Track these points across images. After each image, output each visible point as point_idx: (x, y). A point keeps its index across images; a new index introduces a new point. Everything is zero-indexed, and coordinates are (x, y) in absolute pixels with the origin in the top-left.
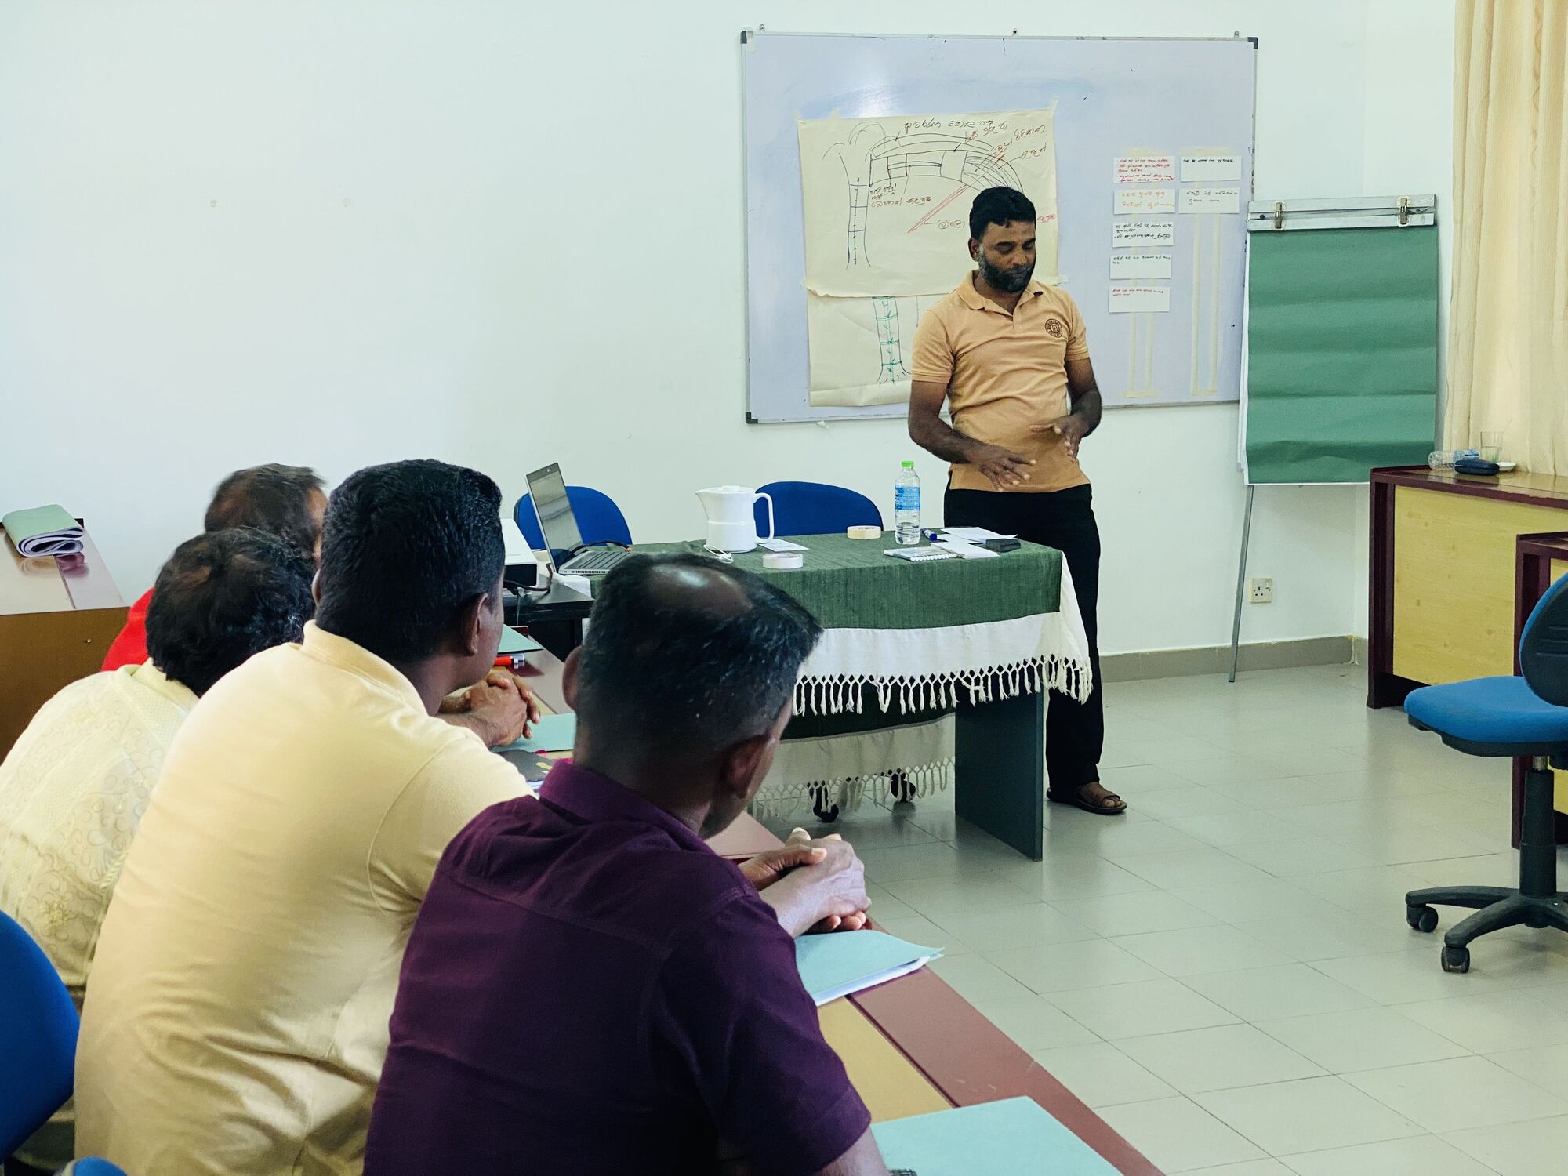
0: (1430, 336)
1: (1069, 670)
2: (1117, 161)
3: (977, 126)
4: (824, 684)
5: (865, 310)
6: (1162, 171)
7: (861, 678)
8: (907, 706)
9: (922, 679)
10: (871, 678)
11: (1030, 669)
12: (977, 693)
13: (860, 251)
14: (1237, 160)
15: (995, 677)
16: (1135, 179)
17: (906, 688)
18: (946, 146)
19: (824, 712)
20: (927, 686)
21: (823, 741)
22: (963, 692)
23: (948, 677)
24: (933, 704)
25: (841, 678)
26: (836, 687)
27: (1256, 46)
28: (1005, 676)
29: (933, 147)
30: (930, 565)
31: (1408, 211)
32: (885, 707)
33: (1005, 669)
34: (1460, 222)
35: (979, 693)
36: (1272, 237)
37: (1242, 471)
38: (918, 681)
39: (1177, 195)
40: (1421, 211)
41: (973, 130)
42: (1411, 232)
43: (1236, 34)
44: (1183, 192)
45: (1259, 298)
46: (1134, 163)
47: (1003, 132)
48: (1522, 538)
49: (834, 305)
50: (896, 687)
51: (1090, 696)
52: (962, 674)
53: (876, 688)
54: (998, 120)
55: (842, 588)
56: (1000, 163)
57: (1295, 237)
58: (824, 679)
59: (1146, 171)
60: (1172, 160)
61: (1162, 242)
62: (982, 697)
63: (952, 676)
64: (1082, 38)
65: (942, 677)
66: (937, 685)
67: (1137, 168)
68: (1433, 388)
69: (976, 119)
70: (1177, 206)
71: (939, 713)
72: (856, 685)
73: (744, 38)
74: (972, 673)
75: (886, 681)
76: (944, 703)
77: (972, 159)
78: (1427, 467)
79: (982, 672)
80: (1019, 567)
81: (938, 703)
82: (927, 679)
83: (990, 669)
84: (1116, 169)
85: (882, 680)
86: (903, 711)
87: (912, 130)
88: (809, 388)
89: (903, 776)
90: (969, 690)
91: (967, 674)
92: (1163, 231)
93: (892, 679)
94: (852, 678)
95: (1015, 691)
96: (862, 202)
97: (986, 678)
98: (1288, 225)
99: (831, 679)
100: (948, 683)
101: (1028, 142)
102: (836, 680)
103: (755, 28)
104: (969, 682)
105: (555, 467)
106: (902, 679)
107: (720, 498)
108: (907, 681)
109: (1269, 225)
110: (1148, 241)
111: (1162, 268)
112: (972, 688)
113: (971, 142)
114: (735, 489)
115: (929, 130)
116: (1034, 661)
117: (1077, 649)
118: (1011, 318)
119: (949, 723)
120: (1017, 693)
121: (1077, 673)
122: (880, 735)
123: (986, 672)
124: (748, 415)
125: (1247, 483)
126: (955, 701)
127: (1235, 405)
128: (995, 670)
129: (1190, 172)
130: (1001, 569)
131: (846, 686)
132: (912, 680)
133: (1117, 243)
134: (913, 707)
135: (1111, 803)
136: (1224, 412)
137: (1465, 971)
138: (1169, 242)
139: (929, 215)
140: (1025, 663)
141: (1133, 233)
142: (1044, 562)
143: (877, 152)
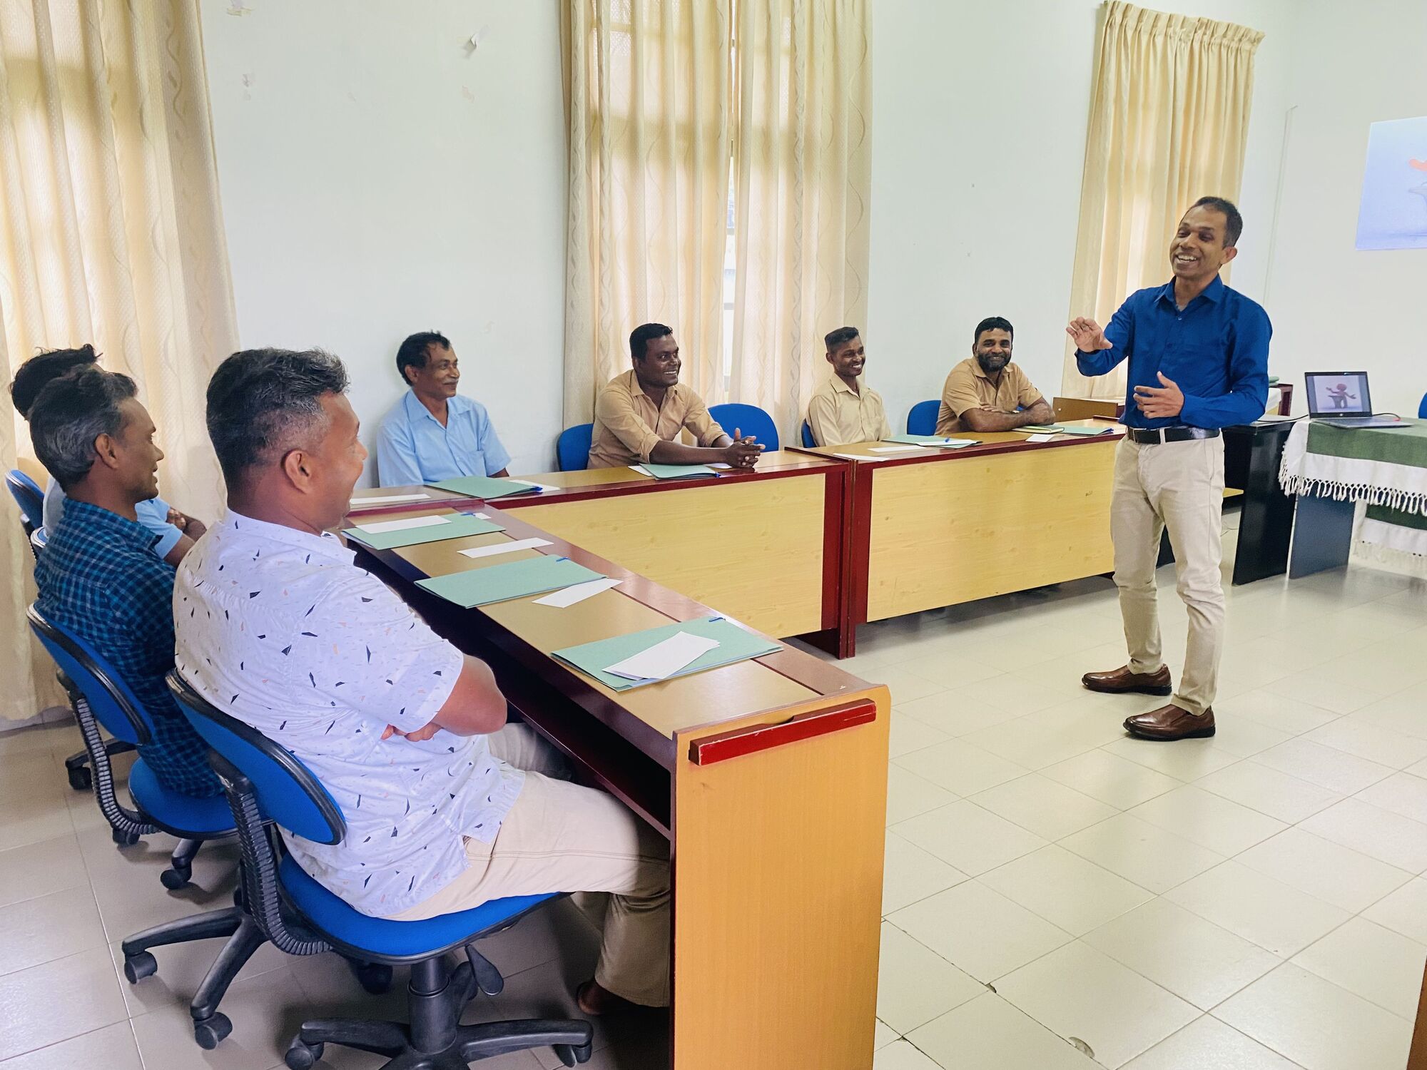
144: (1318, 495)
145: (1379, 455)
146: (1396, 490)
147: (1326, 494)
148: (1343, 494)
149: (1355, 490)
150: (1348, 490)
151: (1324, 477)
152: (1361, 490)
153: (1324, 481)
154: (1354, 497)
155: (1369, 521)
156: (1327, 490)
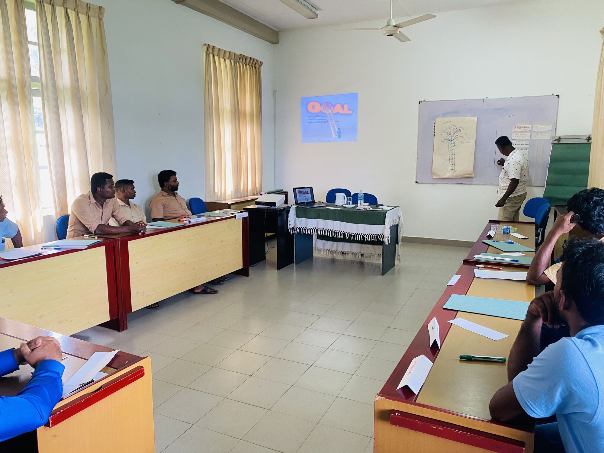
2: (514, 126)
4: (336, 232)
6: (527, 129)
8: (352, 239)
9: (355, 234)
16: (519, 131)
19: (336, 237)
22: (364, 238)
25: (340, 231)
27: (558, 97)
28: (373, 236)
32: (347, 238)
35: (367, 238)
36: (557, 145)
39: (531, 134)
40: (590, 139)
42: (589, 145)
45: (552, 160)
50: (350, 235)
57: (562, 145)
59: (522, 129)
60: (530, 126)
61: (526, 146)
64: (505, 98)
65: (360, 234)
66: (358, 236)
67: (519, 128)
70: (531, 137)
72: (342, 233)
73: (420, 103)
74: (365, 234)
79: (368, 235)
80: (377, 214)
81: (359, 239)
84: (513, 129)
85: (347, 233)
92: (527, 143)
95: (375, 239)
98: (561, 142)
103: (423, 100)
109: (556, 142)
124: (416, 181)
126: (362, 240)
127: (544, 187)
128: (371, 234)
129: (535, 129)
130: (373, 214)
136: (542, 189)
141: (517, 144)
144: (301, 233)
145: (318, 217)
146: (325, 229)
147: (304, 232)
148: (309, 232)
149: (313, 230)
150: (311, 230)
151: (303, 226)
152: (314, 230)
153: (302, 228)
154: (313, 232)
155: (318, 240)
156: (304, 231)
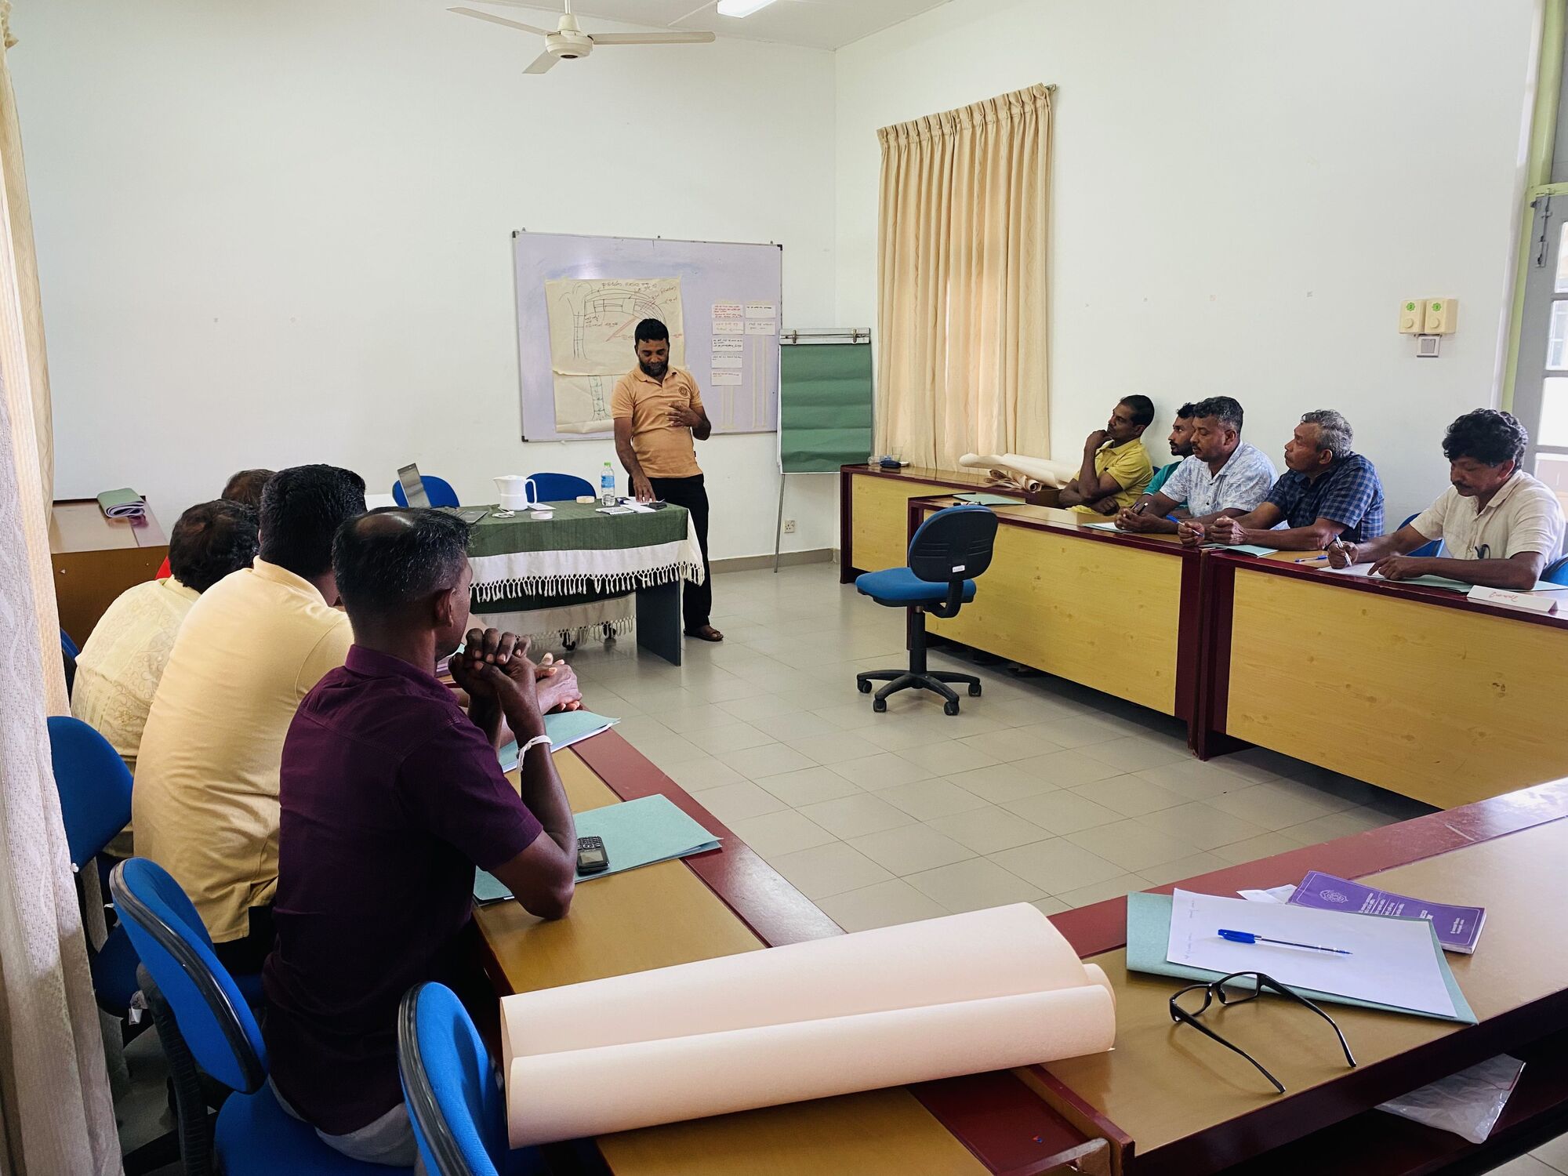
0: (868, 398)
1: (693, 569)
2: (713, 306)
3: (641, 286)
4: (565, 579)
5: (585, 382)
6: (736, 312)
7: (585, 576)
8: (610, 589)
9: (617, 575)
10: (590, 575)
11: (673, 569)
12: (646, 582)
13: (581, 349)
14: (774, 308)
15: (655, 574)
16: (723, 316)
17: (609, 581)
18: (624, 296)
19: (566, 594)
20: (620, 579)
21: (567, 609)
22: (639, 582)
23: (631, 574)
24: (623, 588)
25: (575, 576)
26: (572, 580)
27: (781, 250)
28: (660, 573)
29: (620, 296)
30: (619, 516)
31: (857, 336)
32: (598, 590)
33: (660, 569)
34: (881, 341)
35: (647, 582)
36: (792, 349)
37: (779, 466)
38: (615, 576)
39: (744, 325)
40: (863, 336)
41: (638, 288)
42: (859, 347)
43: (772, 242)
44: (747, 323)
45: (786, 379)
46: (722, 308)
47: (654, 289)
48: (910, 499)
49: (568, 379)
50: (604, 580)
51: (704, 582)
52: (638, 572)
53: (593, 581)
54: (653, 282)
55: (574, 529)
56: (653, 306)
57: (801, 348)
58: (565, 577)
59: (728, 312)
60: (741, 307)
61: (737, 349)
62: (649, 584)
63: (633, 573)
64: (694, 242)
65: (628, 574)
66: (625, 579)
67: (724, 310)
68: (870, 425)
69: (640, 282)
70: (744, 330)
71: (627, 593)
72: (582, 580)
73: (514, 236)
74: (643, 572)
75: (599, 577)
76: (629, 588)
77: (639, 304)
78: (867, 464)
79: (648, 571)
80: (666, 517)
81: (626, 587)
82: (620, 575)
83: (653, 570)
84: (713, 310)
85: (596, 577)
86: (608, 592)
87: (606, 287)
88: (555, 423)
89: (609, 625)
90: (641, 581)
91: (641, 572)
92: (737, 343)
93: (602, 575)
94: (580, 576)
95: (665, 581)
96: (581, 324)
97: (650, 574)
98: (799, 342)
99: (569, 577)
100: (631, 577)
101: (668, 295)
102: (572, 577)
103: (520, 230)
104: (641, 575)
105: (414, 465)
106: (607, 576)
107: (506, 482)
108: (609, 577)
109: (790, 341)
110: (730, 349)
111: (739, 363)
112: (644, 579)
113: (638, 294)
114: (514, 477)
115: (616, 287)
116: (675, 565)
117: (696, 558)
118: (661, 386)
119: (633, 597)
120: (667, 581)
121: (697, 570)
122: (597, 604)
123: (650, 571)
124: (523, 437)
125: (782, 473)
126: (635, 586)
127: (775, 433)
128: (655, 570)
129: (750, 313)
130: (657, 518)
131: (577, 580)
132: (612, 576)
133: (714, 349)
134: (613, 590)
135: (716, 635)
136: (770, 437)
137: (885, 711)
138: (741, 349)
139: (618, 332)
140: (670, 566)
141: (721, 344)
142: (679, 514)
143: (588, 298)
145: (511, 547)
